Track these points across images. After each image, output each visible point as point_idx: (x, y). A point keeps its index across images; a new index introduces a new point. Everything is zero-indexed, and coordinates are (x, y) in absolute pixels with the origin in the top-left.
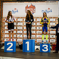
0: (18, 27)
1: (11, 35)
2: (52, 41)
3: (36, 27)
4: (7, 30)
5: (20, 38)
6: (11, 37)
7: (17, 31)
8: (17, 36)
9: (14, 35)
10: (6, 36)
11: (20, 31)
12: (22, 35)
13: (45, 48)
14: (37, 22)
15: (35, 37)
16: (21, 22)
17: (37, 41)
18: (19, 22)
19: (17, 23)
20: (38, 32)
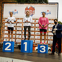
0: (17, 28)
1: (11, 35)
2: (50, 42)
3: (35, 29)
4: (6, 30)
5: (19, 39)
6: (11, 37)
7: (16, 32)
8: (16, 36)
9: (14, 36)
10: (5, 36)
11: (19, 32)
12: (21, 36)
13: (42, 49)
14: (36, 23)
15: (33, 38)
16: (21, 23)
17: (35, 42)
18: (19, 23)
19: (17, 24)
20: (37, 33)
